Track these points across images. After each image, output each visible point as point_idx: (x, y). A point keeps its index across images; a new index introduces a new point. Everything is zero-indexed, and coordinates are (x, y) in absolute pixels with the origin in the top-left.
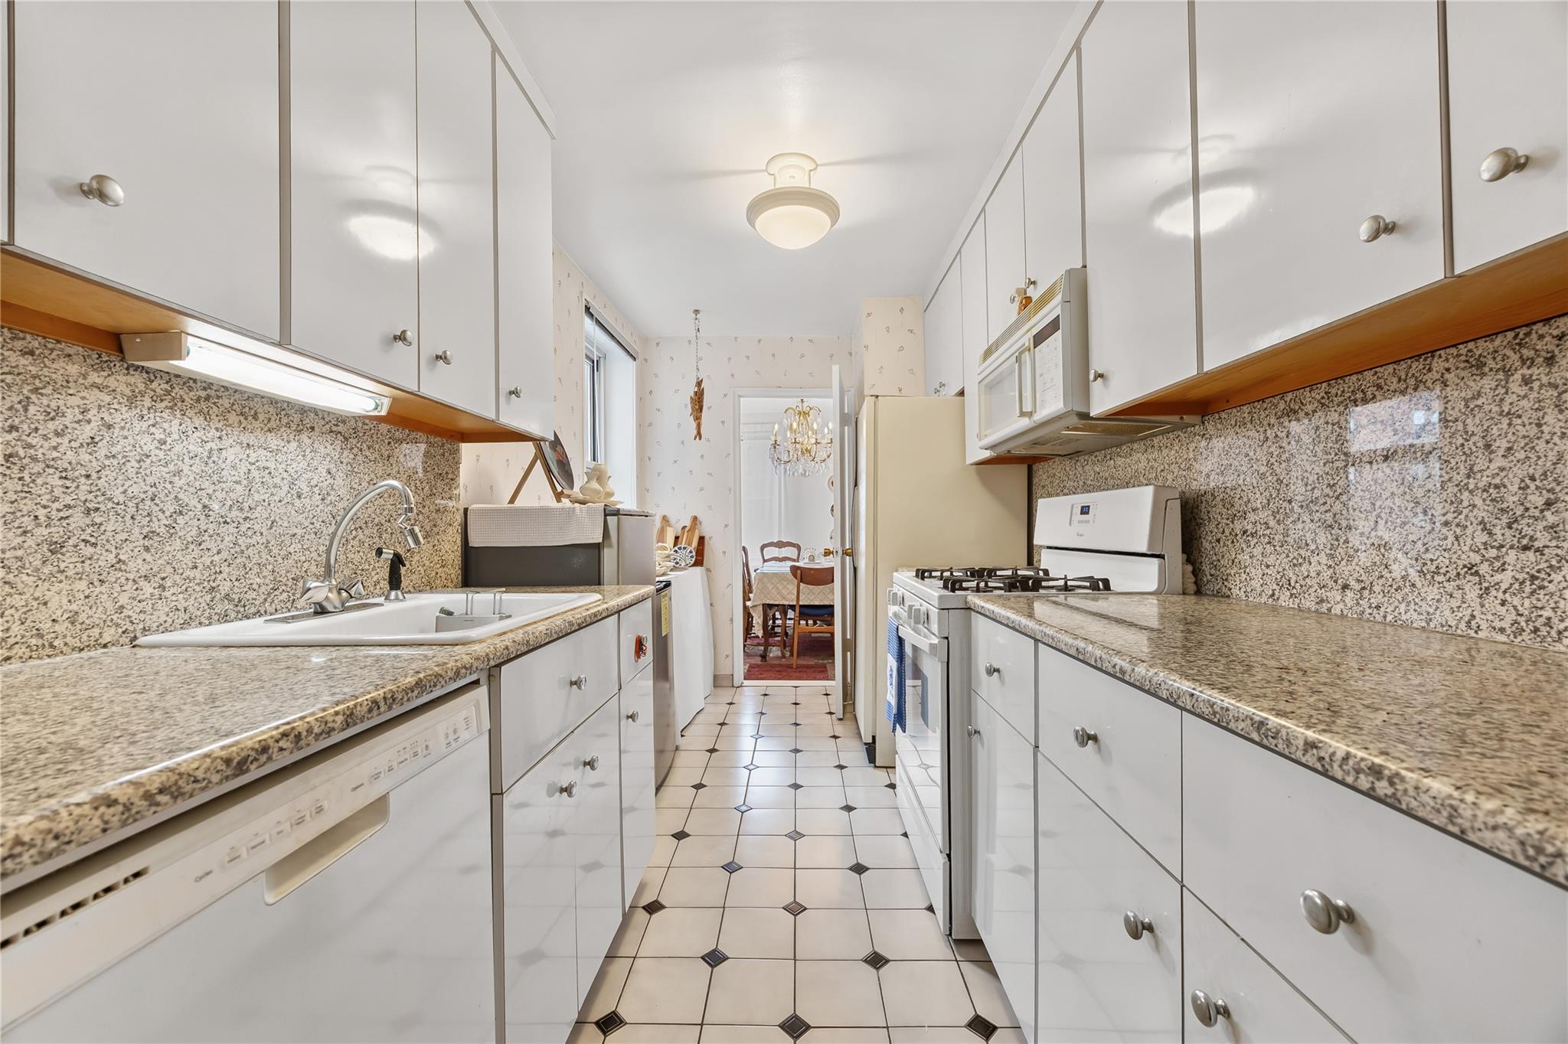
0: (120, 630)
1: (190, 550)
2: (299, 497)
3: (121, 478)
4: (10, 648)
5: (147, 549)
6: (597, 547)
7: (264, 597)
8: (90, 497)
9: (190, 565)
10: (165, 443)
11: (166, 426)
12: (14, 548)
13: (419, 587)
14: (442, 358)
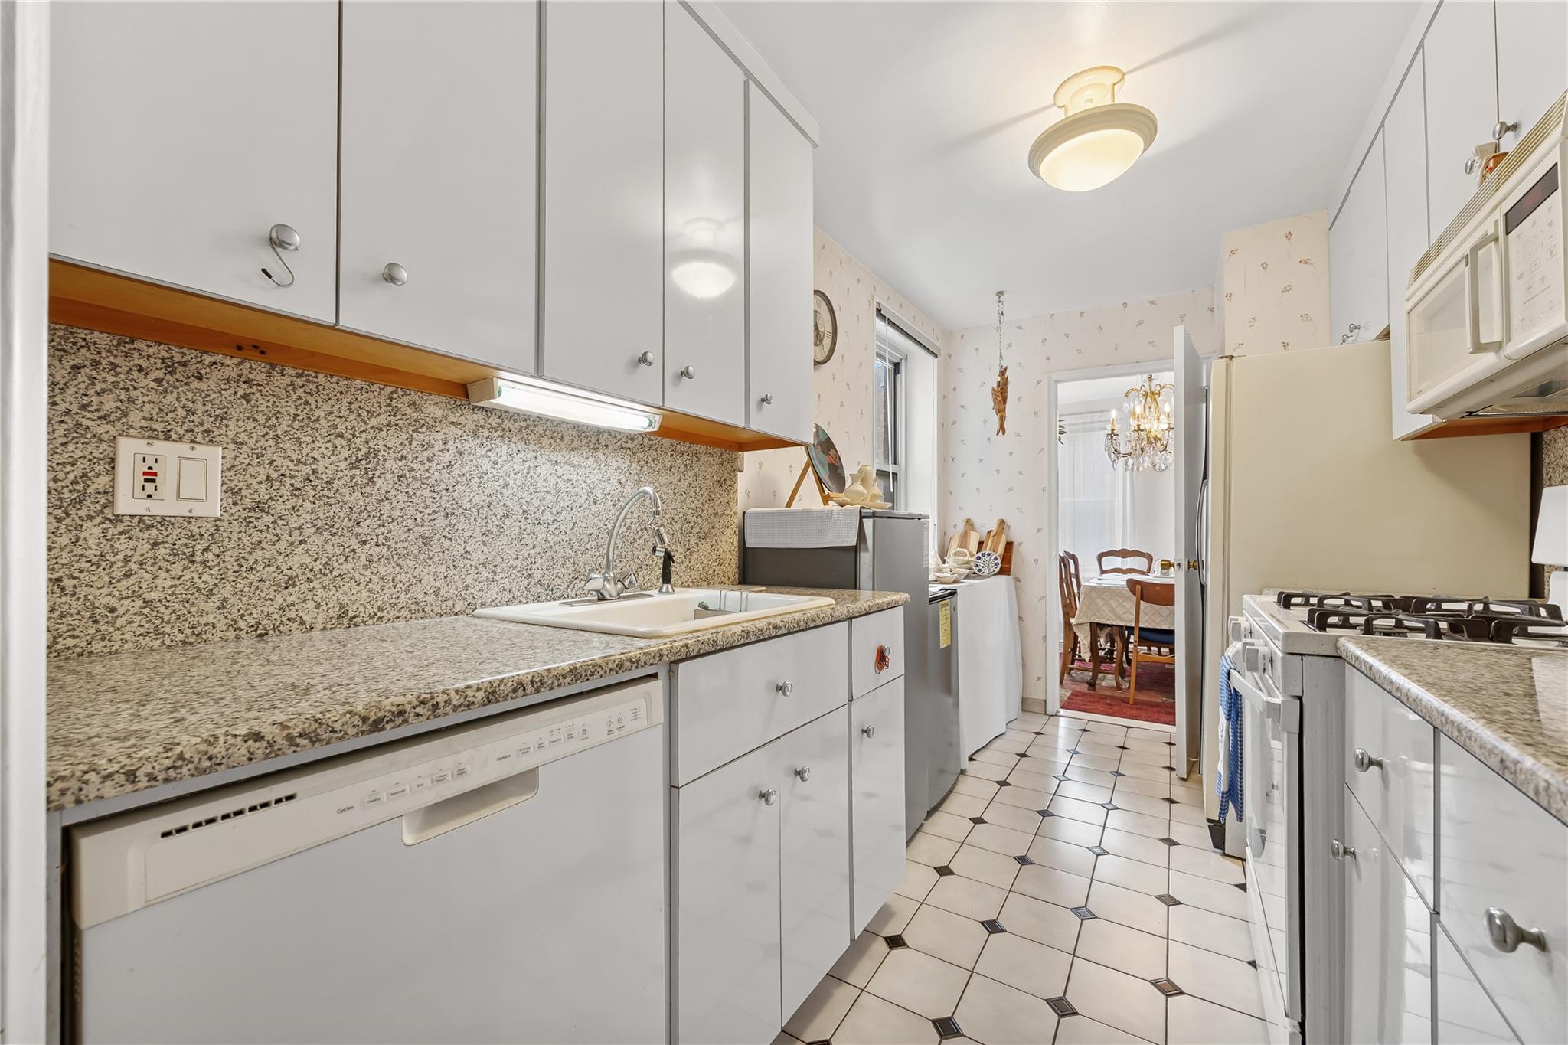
0: (466, 603)
1: (513, 545)
2: (595, 503)
3: (468, 490)
4: (399, 611)
5: (484, 544)
6: (854, 550)
7: (567, 584)
8: (448, 505)
9: (514, 556)
10: (497, 463)
11: (498, 450)
12: (403, 541)
13: (698, 582)
14: (685, 374)
